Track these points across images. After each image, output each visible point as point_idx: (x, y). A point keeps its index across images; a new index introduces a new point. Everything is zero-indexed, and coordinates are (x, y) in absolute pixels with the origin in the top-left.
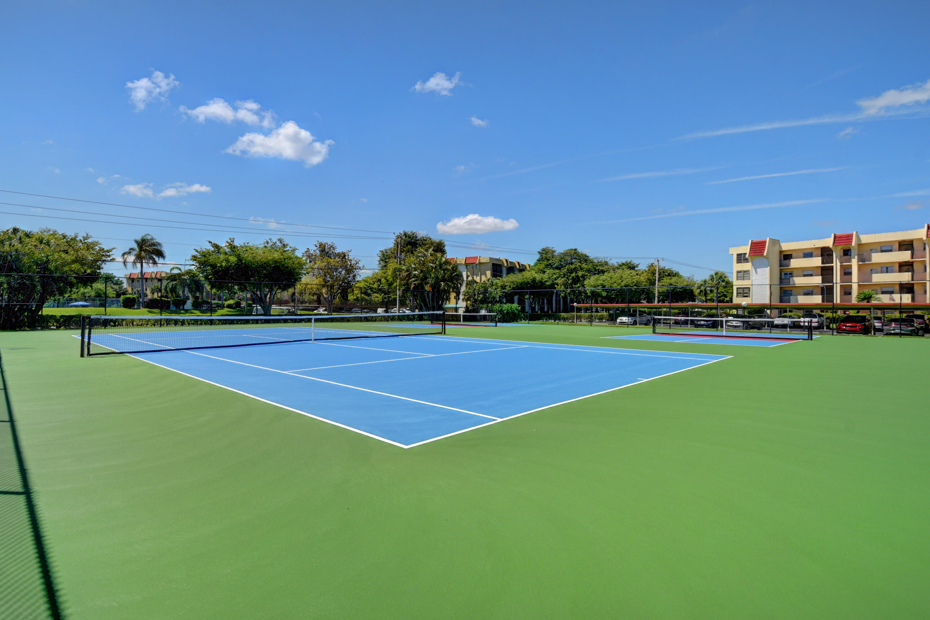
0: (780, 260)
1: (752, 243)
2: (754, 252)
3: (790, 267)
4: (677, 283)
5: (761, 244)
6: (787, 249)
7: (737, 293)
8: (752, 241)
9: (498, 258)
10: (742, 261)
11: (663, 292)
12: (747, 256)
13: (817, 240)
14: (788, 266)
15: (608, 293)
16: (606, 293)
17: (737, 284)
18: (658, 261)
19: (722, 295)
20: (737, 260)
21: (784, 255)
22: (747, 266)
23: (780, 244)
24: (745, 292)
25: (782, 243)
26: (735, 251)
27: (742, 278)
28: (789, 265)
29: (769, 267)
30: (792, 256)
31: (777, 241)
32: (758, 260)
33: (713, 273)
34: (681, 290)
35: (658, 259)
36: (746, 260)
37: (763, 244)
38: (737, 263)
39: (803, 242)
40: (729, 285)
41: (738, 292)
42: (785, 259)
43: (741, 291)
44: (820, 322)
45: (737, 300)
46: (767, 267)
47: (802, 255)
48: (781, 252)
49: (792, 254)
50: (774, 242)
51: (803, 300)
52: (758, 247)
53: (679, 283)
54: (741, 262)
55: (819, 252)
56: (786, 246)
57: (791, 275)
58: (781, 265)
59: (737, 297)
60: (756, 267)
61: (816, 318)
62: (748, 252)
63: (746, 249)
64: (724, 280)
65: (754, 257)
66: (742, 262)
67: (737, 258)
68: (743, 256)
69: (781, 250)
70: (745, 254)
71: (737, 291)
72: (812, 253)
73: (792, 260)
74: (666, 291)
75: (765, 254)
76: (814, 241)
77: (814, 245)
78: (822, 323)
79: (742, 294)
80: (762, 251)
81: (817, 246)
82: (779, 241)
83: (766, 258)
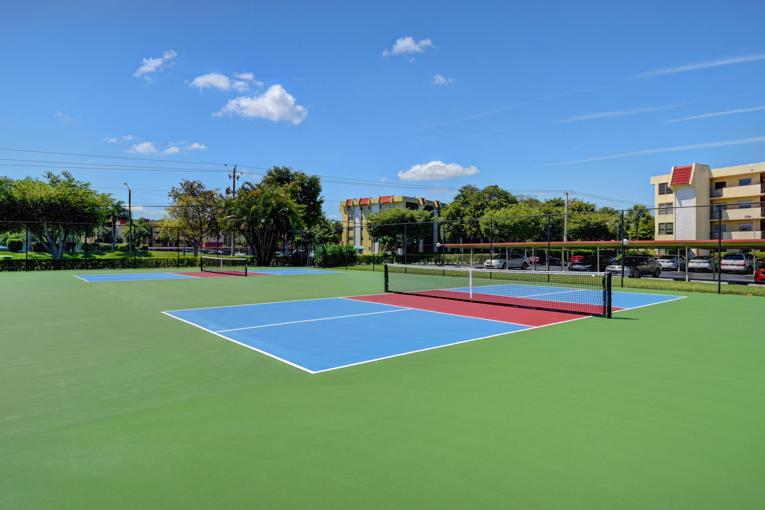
0: (711, 190)
1: (675, 170)
2: (677, 180)
3: (722, 198)
4: (591, 219)
5: (686, 171)
6: (719, 176)
7: (660, 230)
8: (675, 167)
9: (413, 197)
10: (665, 191)
11: (576, 230)
12: (669, 186)
13: (756, 164)
14: (720, 197)
15: (501, 231)
16: (499, 231)
17: (659, 219)
18: (567, 194)
19: (649, 232)
20: (659, 191)
21: (716, 184)
22: (670, 198)
23: (710, 171)
24: (667, 228)
25: (713, 168)
26: (656, 181)
27: (665, 212)
28: (722, 195)
29: (695, 198)
30: (725, 184)
31: (706, 167)
32: (682, 189)
33: (632, 207)
34: (595, 227)
35: (567, 192)
36: (669, 191)
37: (688, 171)
38: (660, 194)
39: (738, 166)
40: (649, 219)
41: (661, 228)
42: (716, 188)
43: (663, 227)
44: (747, 265)
45: (659, 237)
46: (694, 198)
47: (737, 182)
48: (712, 180)
49: (725, 182)
50: (704, 168)
51: (737, 236)
52: (681, 174)
53: (593, 219)
54: (664, 194)
55: (758, 179)
56: (717, 173)
57: (725, 207)
58: (711, 196)
59: (659, 234)
60: (680, 198)
61: (742, 259)
62: (670, 182)
63: (668, 179)
64: (645, 215)
65: (677, 186)
66: (666, 193)
67: (660, 188)
68: (665, 186)
69: (711, 177)
70: (667, 183)
71: (659, 227)
72: (750, 179)
73: (724, 189)
74: (578, 228)
75: (690, 183)
76: (751, 165)
77: (752, 170)
78: (751, 267)
79: (665, 231)
80: (686, 179)
81: (755, 171)
82: (709, 166)
83: (692, 187)
